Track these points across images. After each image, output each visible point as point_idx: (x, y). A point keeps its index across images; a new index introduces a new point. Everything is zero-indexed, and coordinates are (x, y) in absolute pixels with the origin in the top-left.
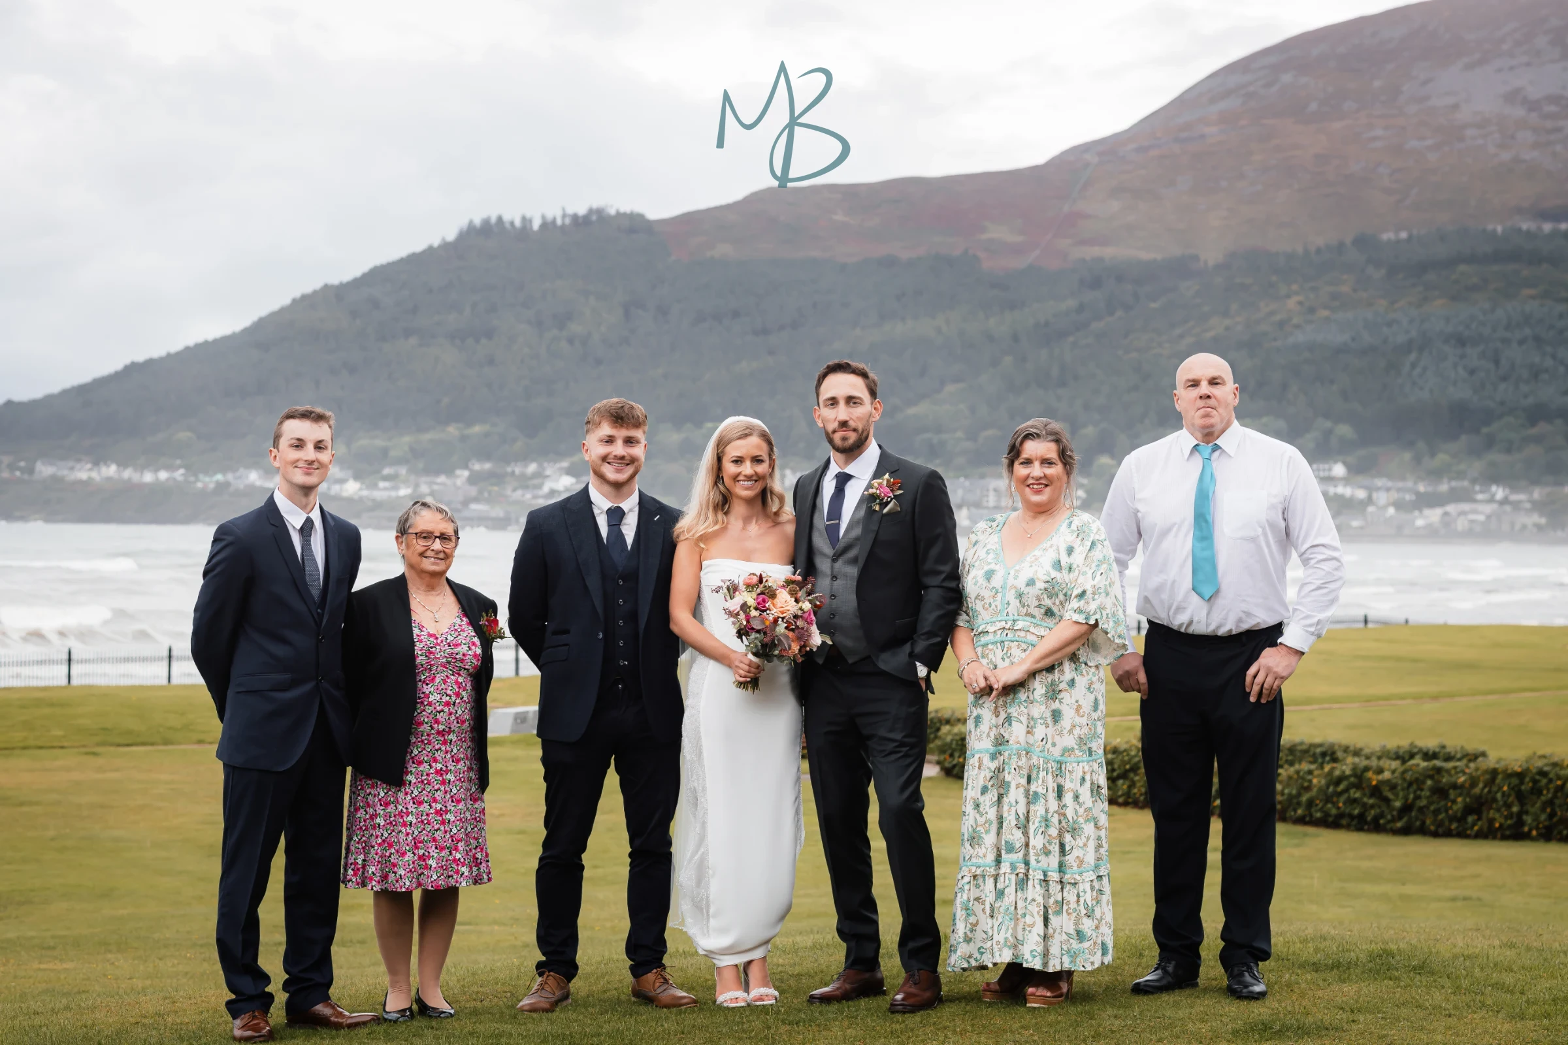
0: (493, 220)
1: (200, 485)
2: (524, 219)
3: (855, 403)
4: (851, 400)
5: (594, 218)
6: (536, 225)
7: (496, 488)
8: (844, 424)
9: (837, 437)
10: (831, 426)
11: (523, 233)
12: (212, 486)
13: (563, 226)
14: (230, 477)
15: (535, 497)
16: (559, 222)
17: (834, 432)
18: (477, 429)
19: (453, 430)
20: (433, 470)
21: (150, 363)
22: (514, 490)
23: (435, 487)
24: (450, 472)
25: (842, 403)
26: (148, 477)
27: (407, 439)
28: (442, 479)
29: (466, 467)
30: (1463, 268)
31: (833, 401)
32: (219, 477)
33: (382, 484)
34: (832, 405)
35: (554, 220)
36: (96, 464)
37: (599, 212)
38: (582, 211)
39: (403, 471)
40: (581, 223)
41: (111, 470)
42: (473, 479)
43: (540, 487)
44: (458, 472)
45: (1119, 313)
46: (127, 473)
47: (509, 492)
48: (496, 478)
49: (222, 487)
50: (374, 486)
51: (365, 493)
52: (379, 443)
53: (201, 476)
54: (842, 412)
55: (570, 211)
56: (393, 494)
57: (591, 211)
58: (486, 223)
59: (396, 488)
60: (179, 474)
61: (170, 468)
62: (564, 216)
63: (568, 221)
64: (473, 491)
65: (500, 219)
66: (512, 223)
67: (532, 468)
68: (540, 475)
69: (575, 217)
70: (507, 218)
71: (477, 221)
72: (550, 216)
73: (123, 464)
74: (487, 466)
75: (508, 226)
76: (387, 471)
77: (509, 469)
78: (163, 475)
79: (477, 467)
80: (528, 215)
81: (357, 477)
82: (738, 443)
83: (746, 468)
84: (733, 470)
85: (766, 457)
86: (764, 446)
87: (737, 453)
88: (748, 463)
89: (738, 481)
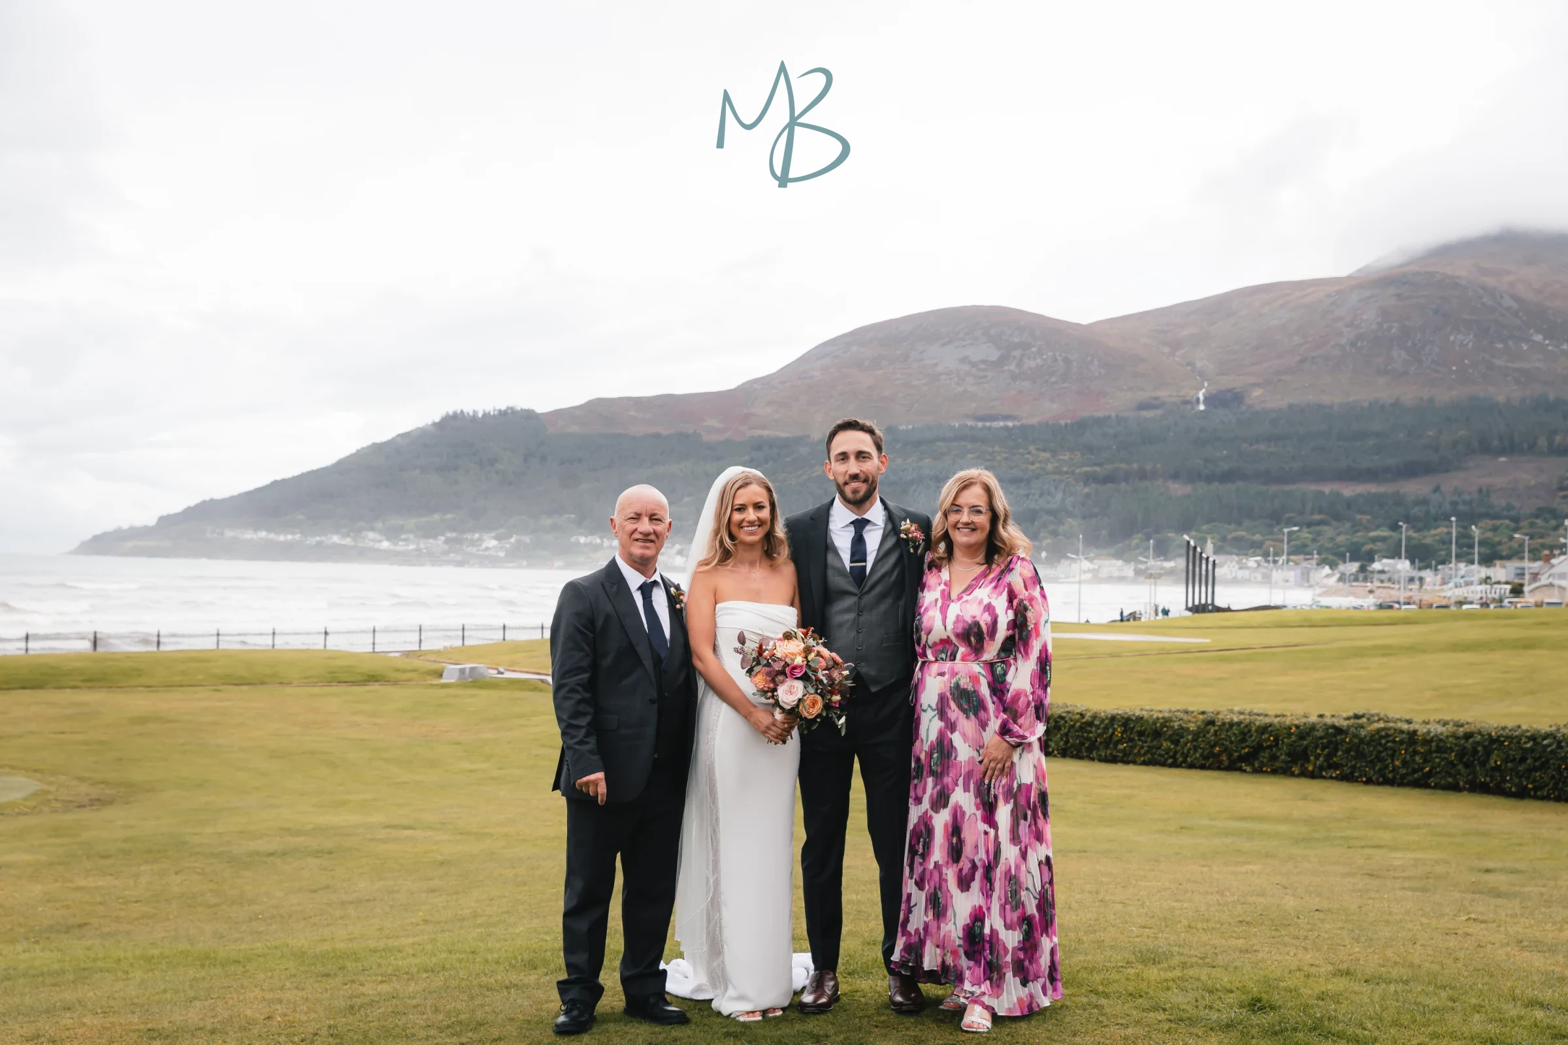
0: (459, 412)
1: (308, 542)
2: (474, 411)
3: (864, 457)
4: (861, 455)
5: (509, 411)
6: (480, 415)
7: (457, 546)
8: (855, 477)
9: (848, 490)
10: (841, 480)
11: (474, 419)
12: (314, 543)
13: (494, 415)
14: (323, 538)
15: (478, 550)
16: (492, 413)
17: (846, 484)
18: (449, 516)
19: (436, 517)
20: (427, 536)
21: (284, 481)
22: (468, 547)
23: (428, 545)
24: (435, 537)
25: (852, 458)
26: (282, 538)
27: (414, 521)
28: (431, 541)
29: (443, 535)
30: (940, 444)
31: (844, 457)
32: (318, 538)
33: (401, 543)
34: (843, 459)
35: (489, 413)
36: (256, 530)
37: (512, 408)
38: (503, 408)
39: (411, 536)
40: (503, 414)
41: (263, 534)
42: (447, 541)
43: (480, 545)
44: (439, 537)
45: (770, 463)
46: (272, 536)
47: (465, 548)
48: (458, 541)
49: (319, 544)
50: (396, 544)
51: (392, 547)
52: (400, 522)
53: (309, 538)
54: (853, 467)
55: (498, 408)
56: (406, 548)
57: (508, 408)
58: (455, 414)
59: (408, 545)
60: (298, 537)
61: (293, 533)
62: (494, 411)
63: (496, 413)
64: (446, 547)
65: (462, 412)
66: (468, 414)
67: (477, 536)
68: (481, 540)
69: (500, 411)
70: (465, 411)
71: (451, 413)
72: (487, 411)
73: (269, 530)
74: (454, 535)
75: (466, 415)
76: (403, 536)
77: (465, 536)
78: (289, 537)
79: (449, 535)
80: (476, 409)
81: (388, 539)
82: (740, 492)
83: (749, 514)
84: (737, 517)
85: (767, 504)
86: (764, 492)
87: (739, 501)
88: (751, 510)
89: (742, 527)
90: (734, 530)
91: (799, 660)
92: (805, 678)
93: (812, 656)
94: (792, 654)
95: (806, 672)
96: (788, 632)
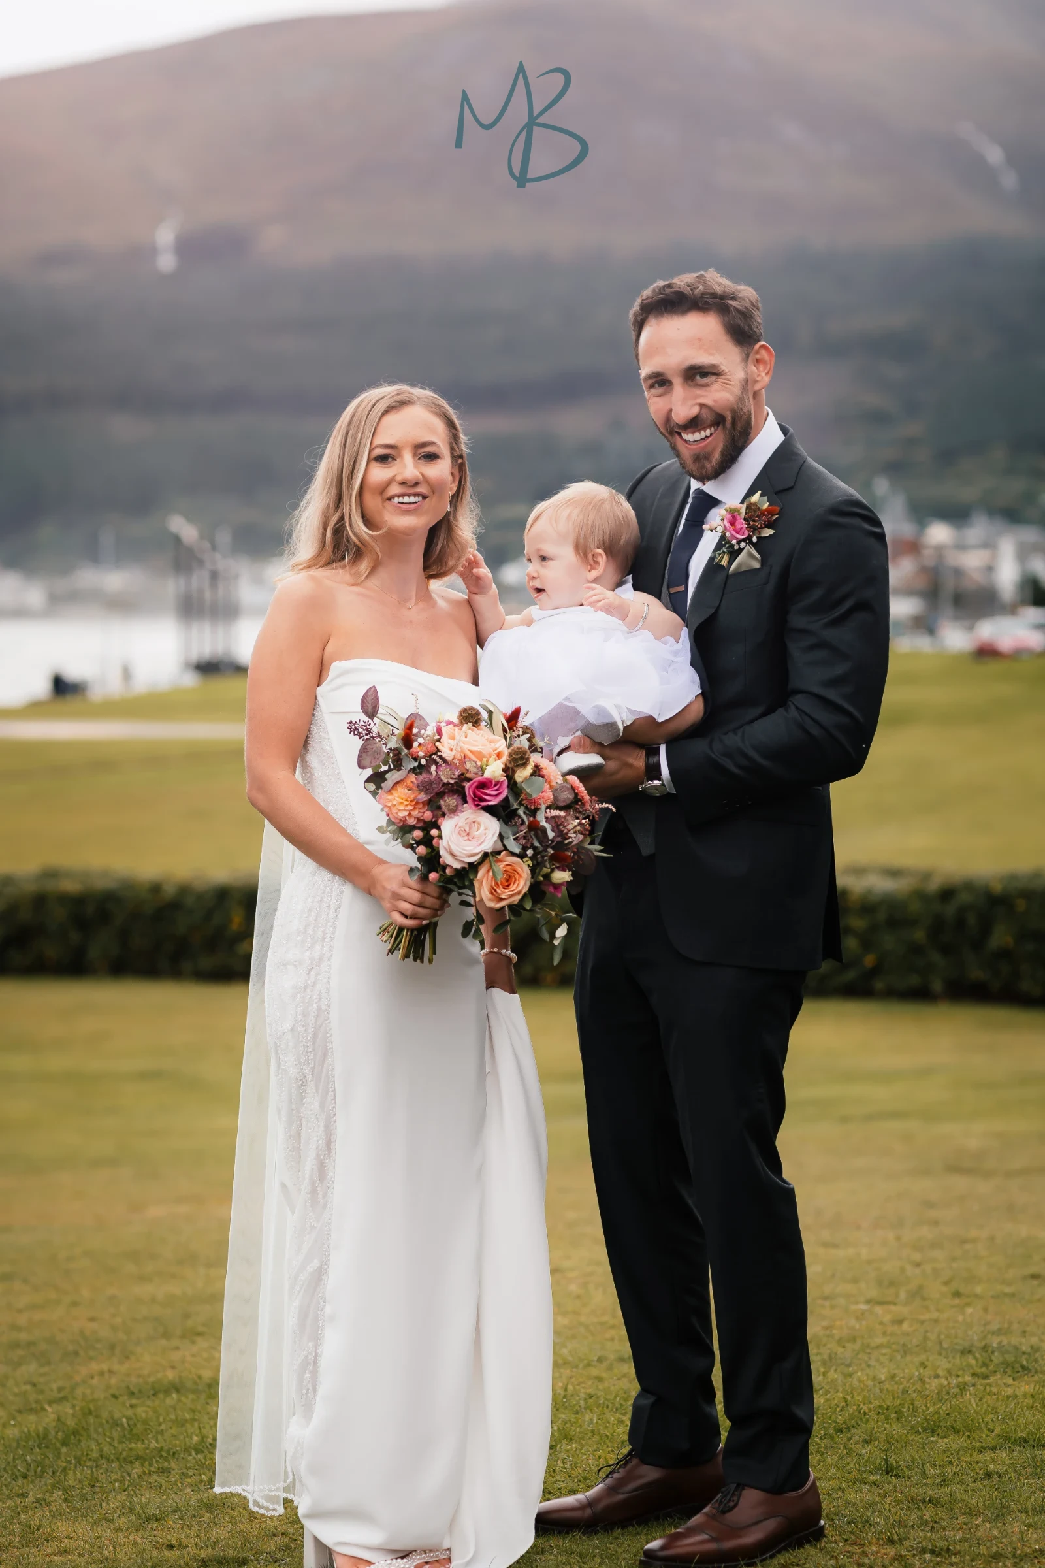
82: (390, 418)
83: (405, 466)
84: (379, 474)
85: (444, 450)
86: (440, 425)
87: (384, 438)
88: (408, 457)
89: (390, 499)
90: (372, 502)
91: (495, 770)
92: (504, 813)
93: (521, 775)
94: (479, 755)
95: (507, 798)
96: (471, 708)
